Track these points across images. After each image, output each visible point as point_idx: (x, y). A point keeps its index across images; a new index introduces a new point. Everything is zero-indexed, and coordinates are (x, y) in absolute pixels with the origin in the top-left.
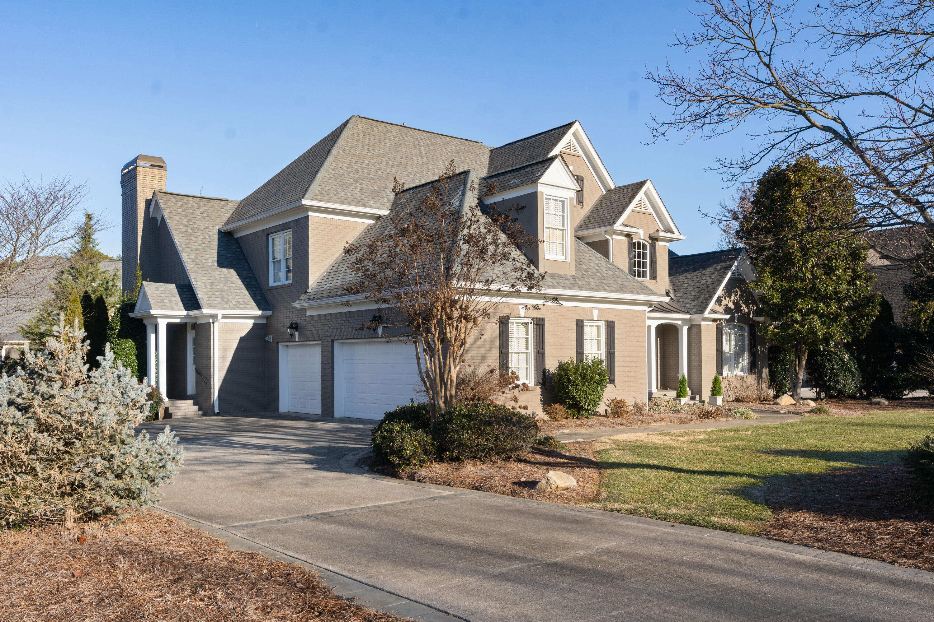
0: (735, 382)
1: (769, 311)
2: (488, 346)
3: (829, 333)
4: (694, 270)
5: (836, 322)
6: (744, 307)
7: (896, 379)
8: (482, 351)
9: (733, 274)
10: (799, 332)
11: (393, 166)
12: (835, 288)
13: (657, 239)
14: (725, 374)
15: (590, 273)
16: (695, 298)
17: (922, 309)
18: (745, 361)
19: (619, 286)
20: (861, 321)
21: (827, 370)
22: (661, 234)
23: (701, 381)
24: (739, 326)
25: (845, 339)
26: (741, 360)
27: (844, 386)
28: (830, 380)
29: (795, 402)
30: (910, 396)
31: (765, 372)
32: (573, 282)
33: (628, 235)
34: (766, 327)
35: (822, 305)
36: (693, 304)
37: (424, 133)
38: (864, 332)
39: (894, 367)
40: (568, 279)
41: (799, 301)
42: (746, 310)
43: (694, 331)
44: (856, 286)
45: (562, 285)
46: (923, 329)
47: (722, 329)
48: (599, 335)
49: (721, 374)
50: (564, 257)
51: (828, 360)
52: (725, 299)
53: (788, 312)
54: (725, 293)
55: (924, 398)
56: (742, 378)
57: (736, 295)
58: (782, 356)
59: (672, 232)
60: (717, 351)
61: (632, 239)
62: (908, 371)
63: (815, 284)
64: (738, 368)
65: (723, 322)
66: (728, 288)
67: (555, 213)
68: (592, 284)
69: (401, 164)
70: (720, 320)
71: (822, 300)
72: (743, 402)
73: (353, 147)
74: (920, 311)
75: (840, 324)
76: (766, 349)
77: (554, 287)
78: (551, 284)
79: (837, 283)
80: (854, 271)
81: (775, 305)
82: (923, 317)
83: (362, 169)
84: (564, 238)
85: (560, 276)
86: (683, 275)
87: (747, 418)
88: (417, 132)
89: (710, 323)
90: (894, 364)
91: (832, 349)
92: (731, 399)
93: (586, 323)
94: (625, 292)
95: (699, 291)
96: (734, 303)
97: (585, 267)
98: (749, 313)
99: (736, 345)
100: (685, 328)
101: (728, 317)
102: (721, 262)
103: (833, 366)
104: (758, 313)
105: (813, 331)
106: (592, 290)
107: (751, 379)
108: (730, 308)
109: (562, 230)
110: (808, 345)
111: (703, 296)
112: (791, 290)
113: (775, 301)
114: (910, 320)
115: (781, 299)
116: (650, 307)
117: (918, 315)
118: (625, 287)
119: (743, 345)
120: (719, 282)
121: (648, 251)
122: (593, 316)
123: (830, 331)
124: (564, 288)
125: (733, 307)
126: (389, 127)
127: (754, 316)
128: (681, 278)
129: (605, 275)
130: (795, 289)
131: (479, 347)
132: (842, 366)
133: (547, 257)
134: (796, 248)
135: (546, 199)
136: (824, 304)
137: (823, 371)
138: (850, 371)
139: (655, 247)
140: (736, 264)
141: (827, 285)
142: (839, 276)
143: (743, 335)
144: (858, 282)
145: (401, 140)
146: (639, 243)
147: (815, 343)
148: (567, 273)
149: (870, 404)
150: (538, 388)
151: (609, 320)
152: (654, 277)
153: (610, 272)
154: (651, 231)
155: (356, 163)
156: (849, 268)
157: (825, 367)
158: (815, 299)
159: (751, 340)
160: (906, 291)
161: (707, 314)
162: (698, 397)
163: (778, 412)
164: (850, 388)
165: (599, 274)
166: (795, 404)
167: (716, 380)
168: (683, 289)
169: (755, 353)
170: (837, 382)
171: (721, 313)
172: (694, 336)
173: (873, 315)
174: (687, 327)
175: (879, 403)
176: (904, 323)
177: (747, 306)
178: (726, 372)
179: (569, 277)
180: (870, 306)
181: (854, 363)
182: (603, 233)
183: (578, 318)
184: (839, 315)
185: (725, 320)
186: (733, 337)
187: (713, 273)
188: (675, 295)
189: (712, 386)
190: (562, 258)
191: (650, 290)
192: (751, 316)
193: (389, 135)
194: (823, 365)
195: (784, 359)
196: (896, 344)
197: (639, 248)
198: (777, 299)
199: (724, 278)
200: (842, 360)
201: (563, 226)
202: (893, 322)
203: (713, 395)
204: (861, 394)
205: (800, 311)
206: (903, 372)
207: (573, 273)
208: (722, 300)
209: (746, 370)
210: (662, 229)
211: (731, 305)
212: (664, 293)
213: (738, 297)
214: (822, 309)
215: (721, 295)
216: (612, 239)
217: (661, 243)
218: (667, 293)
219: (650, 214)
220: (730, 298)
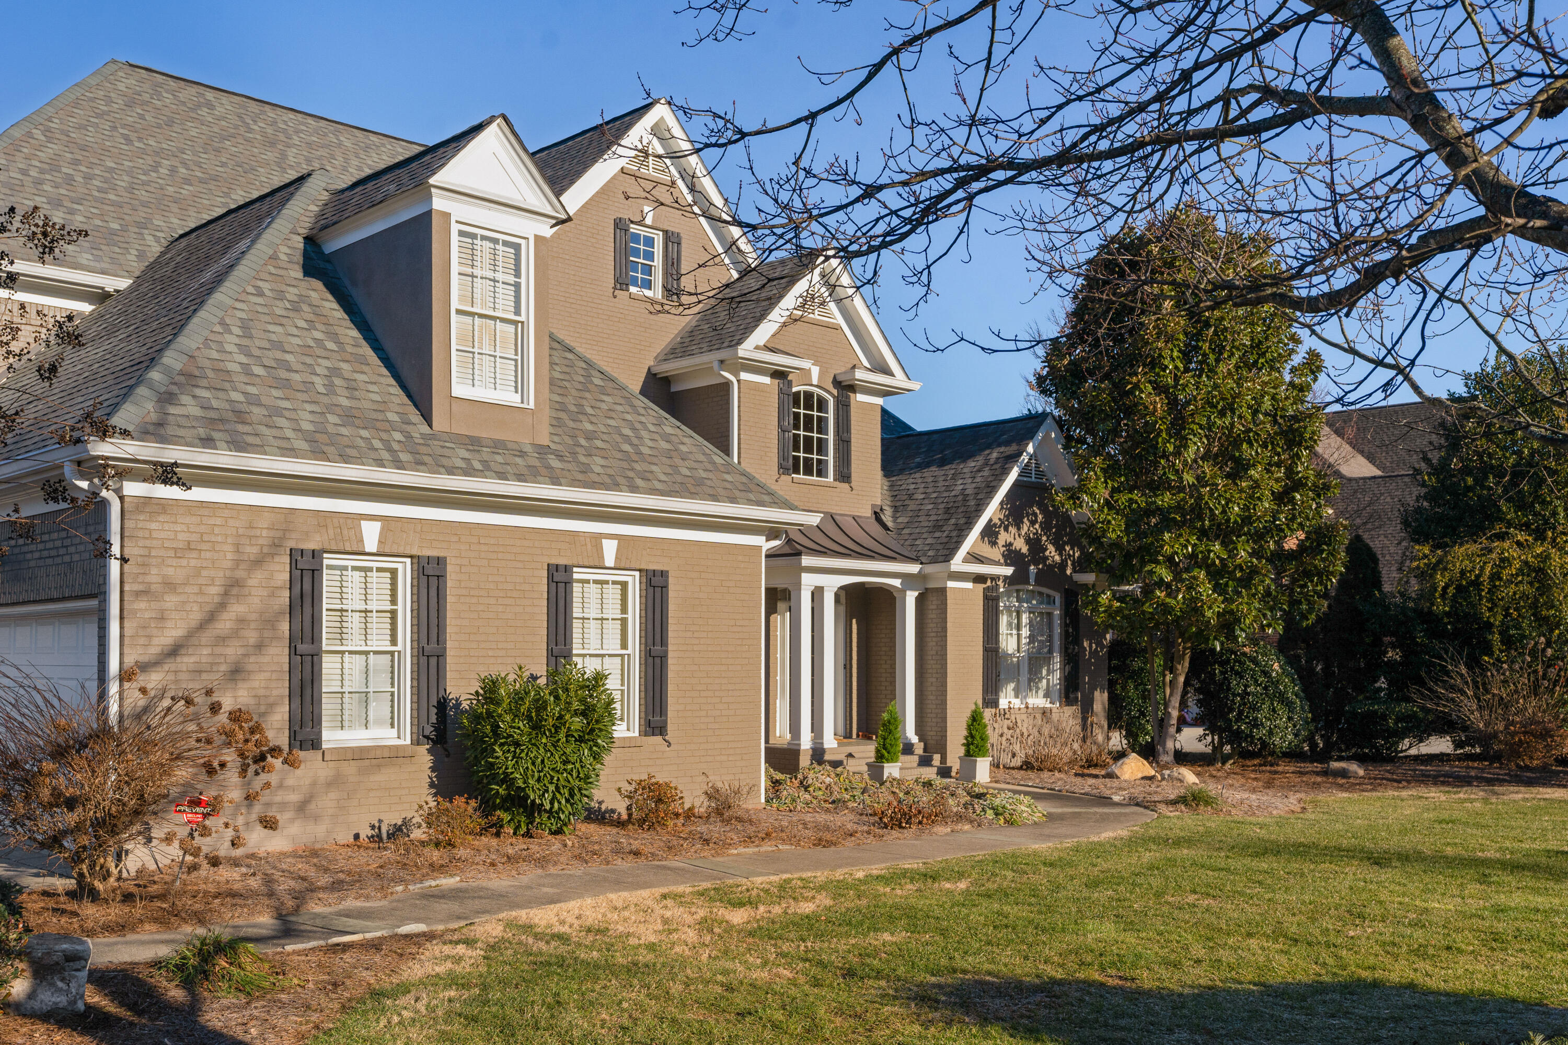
0: (1025, 725)
1: (1104, 561)
2: (252, 636)
3: (1231, 612)
4: (942, 463)
5: (1247, 587)
6: (1051, 551)
7: (1384, 717)
8: (232, 651)
9: (1024, 472)
10: (1165, 609)
11: (187, 181)
12: (1246, 508)
13: (852, 388)
14: (1003, 703)
15: (599, 443)
16: (937, 527)
17: (1440, 561)
18: (1053, 676)
19: (679, 479)
20: (1305, 586)
21: (1234, 695)
22: (860, 374)
23: (944, 719)
24: (1041, 594)
25: (1269, 625)
26: (1044, 672)
27: (1271, 732)
28: (1239, 718)
29: (1153, 773)
30: (1413, 752)
31: (1101, 699)
32: (537, 463)
33: (779, 374)
34: (1096, 597)
35: (1217, 547)
36: (929, 541)
37: (310, 121)
38: (1311, 610)
39: (1380, 689)
40: (522, 454)
41: (1167, 536)
42: (1057, 558)
43: (932, 603)
44: (1294, 504)
45: (499, 468)
46: (1441, 607)
47: (996, 599)
48: (624, 610)
49: (994, 704)
50: (517, 398)
51: (1237, 673)
52: (1006, 529)
53: (1143, 563)
54: (1007, 517)
55: (1441, 758)
56: (1044, 712)
57: (1033, 523)
58: (1137, 664)
59: (888, 372)
60: (986, 650)
61: (790, 384)
62: (1408, 700)
63: (1200, 497)
64: (1038, 689)
65: (1001, 583)
66: (1013, 505)
67: (490, 274)
68: (597, 469)
69: (215, 178)
70: (994, 578)
71: (1217, 537)
72: (1040, 769)
73: (81, 127)
74: (1435, 568)
75: (1257, 591)
76: (1103, 647)
77: (468, 472)
78: (461, 464)
79: (1252, 497)
80: (1290, 472)
81: (1116, 545)
82: (1441, 580)
83: (88, 178)
84: (519, 345)
85: (498, 445)
86: (918, 475)
87: (1010, 823)
88: (291, 115)
89: (969, 585)
90: (1382, 683)
91: (1247, 650)
92: (1017, 762)
93: (578, 573)
94: (693, 495)
95: (947, 509)
96: (1028, 541)
97: (589, 427)
98: (1063, 565)
99: (1032, 638)
100: (911, 597)
101: (1009, 571)
102: (999, 445)
103: (1246, 686)
104: (1082, 565)
105: (1194, 608)
106: (593, 485)
107: (1068, 717)
108: (1018, 553)
109: (515, 323)
110: (1190, 639)
111: (953, 521)
112: (1149, 512)
113: (1114, 536)
114: (1415, 586)
115: (1127, 531)
116: (776, 537)
117: (1431, 576)
118: (700, 482)
119: (1050, 639)
120: (991, 490)
121: (831, 416)
122: (601, 557)
123: (1234, 606)
124: (502, 476)
125: (1025, 550)
126: (210, 95)
127: (1074, 571)
128: (913, 482)
129: (645, 450)
130: (1158, 508)
131: (222, 640)
132: (1266, 688)
133: (459, 390)
134: (1159, 413)
135: (462, 233)
136: (1223, 544)
137: (1226, 697)
138: (1283, 699)
139: (847, 406)
140: (1030, 448)
141: (1228, 501)
142: (1256, 482)
143: (1050, 615)
144: (1298, 497)
145: (236, 127)
146: (809, 396)
147: (1202, 636)
148: (525, 441)
149: (1325, 773)
150: (423, 749)
151: (652, 567)
152: (844, 476)
153: (664, 445)
154: (839, 368)
155: (75, 162)
156: (1278, 465)
157: (1229, 689)
158: (1203, 534)
159: (1066, 625)
160: (1406, 523)
161: (958, 563)
162: (937, 758)
163: (1105, 801)
164: (1284, 738)
165: (627, 447)
166: (1151, 778)
167: (975, 719)
168: (912, 506)
169: (1077, 655)
170: (1256, 724)
171: (997, 563)
172: (932, 615)
173: (1332, 573)
174: (916, 594)
175: (1344, 774)
176: (1402, 595)
177: (1060, 549)
178: (1007, 699)
179: (528, 449)
180: (1323, 551)
181: (1293, 681)
182: (716, 365)
183: (554, 561)
184: (1254, 571)
185: (1006, 577)
186: (1025, 618)
187: (979, 471)
188: (895, 518)
189: (965, 733)
190: (514, 399)
191: (770, 494)
192: (1069, 572)
193: (204, 111)
194: (1224, 685)
195: (1142, 669)
196: (1387, 639)
197: (809, 406)
198: (1116, 529)
199: (1002, 481)
200: (1265, 673)
201: (517, 312)
202: (1380, 590)
203: (968, 754)
204: (1313, 745)
205: (1170, 560)
206: (1398, 701)
207: (544, 439)
208: (998, 533)
209: (1056, 696)
210: (866, 363)
211: (1021, 545)
212: (868, 513)
213: (1037, 526)
214: (1218, 557)
215: (996, 521)
216: (738, 381)
217: (860, 397)
218: (875, 513)
219: (837, 328)
220: (1019, 529)
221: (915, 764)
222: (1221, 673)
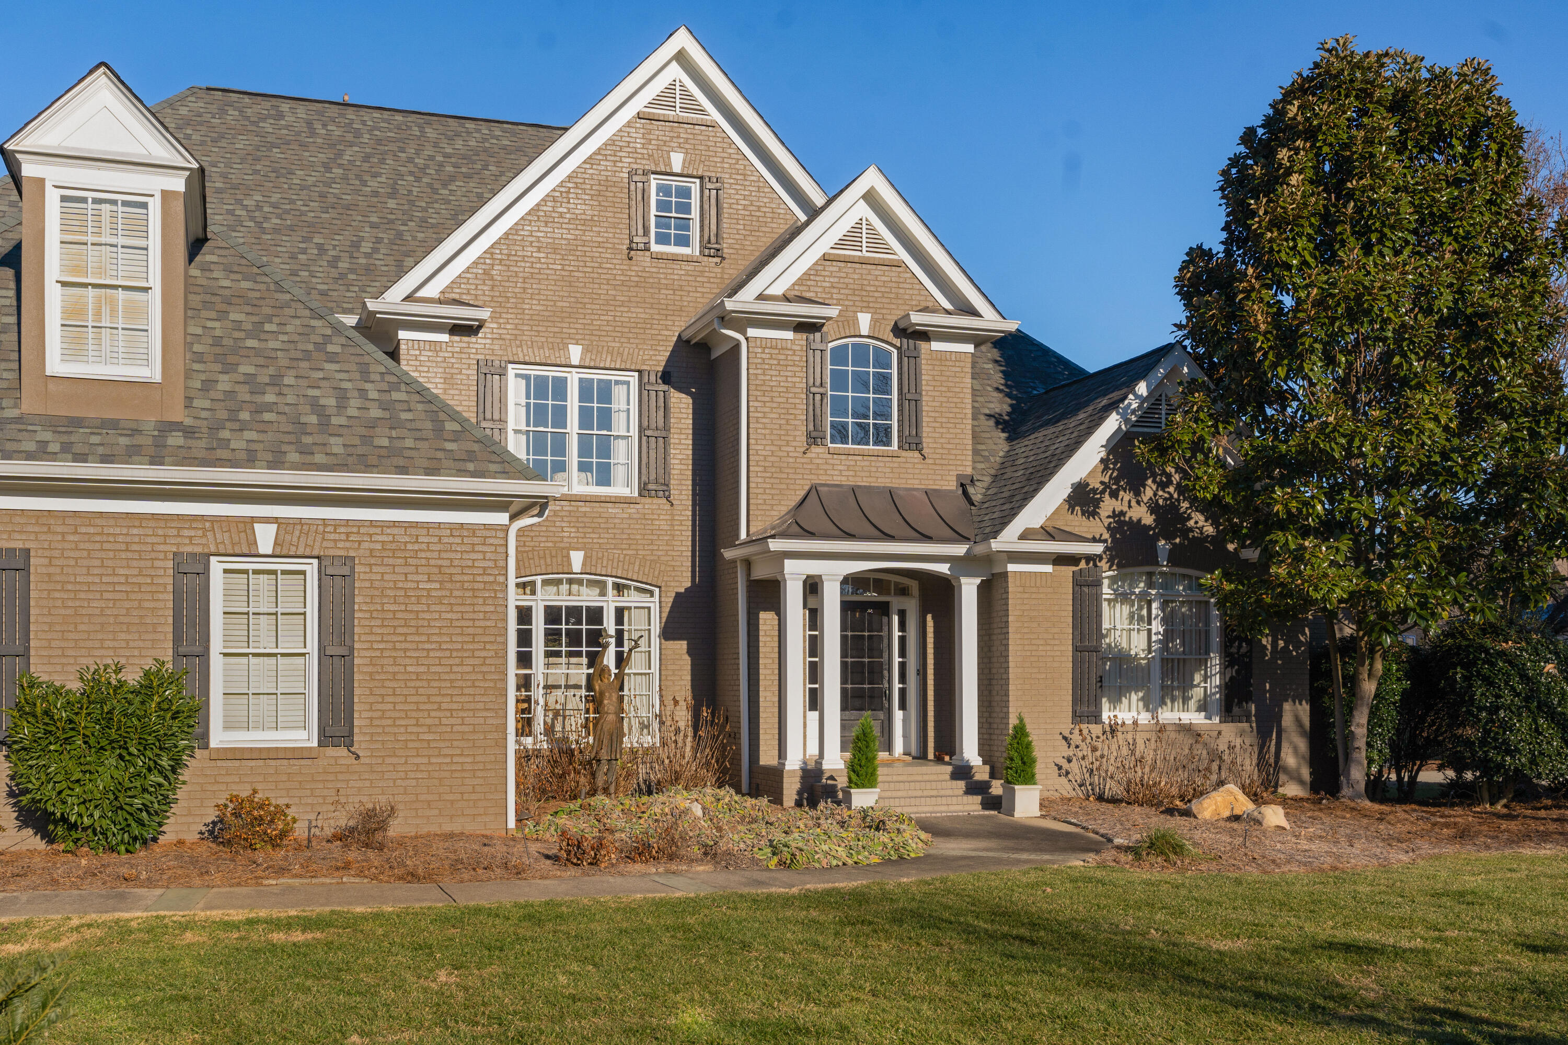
4: (1059, 419)
6: (1197, 520)
9: (1131, 420)
13: (922, 336)
18: (1211, 680)
21: (1480, 709)
24: (1181, 576)
26: (1194, 677)
31: (1294, 712)
33: (807, 328)
42: (1210, 530)
43: (998, 592)
47: (1096, 586)
48: (305, 603)
49: (1093, 717)
52: (1114, 495)
54: (1115, 478)
57: (1163, 486)
59: (973, 312)
60: (1079, 649)
61: (825, 338)
64: (1186, 699)
65: (1103, 565)
70: (1091, 558)
84: (150, 314)
86: (1033, 436)
89: (1049, 569)
96: (1154, 508)
98: (1220, 538)
99: (1170, 633)
100: (967, 584)
107: (1235, 735)
108: (1136, 524)
120: (1076, 448)
121: (895, 371)
125: (1148, 519)
128: (1026, 444)
138: (1552, 713)
139: (916, 357)
140: (1142, 389)
143: (1200, 604)
146: (859, 349)
148: (150, 418)
151: (329, 553)
152: (914, 443)
154: (903, 313)
161: (1010, 540)
168: (1009, 473)
169: (1252, 655)
171: (1096, 539)
172: (997, 607)
174: (978, 581)
177: (1214, 518)
179: (148, 427)
182: (716, 323)
186: (1155, 609)
192: (1231, 546)
197: (859, 362)
199: (1090, 432)
200: (1528, 680)
208: (1101, 500)
209: (1215, 707)
210: (947, 305)
211: (1142, 514)
212: (951, 485)
213: (1171, 489)
214: (1366, 517)
215: (1095, 484)
216: (747, 339)
217: (936, 346)
218: (962, 485)
219: (899, 264)
220: (1137, 493)
221: (961, 792)
222: (1465, 678)
